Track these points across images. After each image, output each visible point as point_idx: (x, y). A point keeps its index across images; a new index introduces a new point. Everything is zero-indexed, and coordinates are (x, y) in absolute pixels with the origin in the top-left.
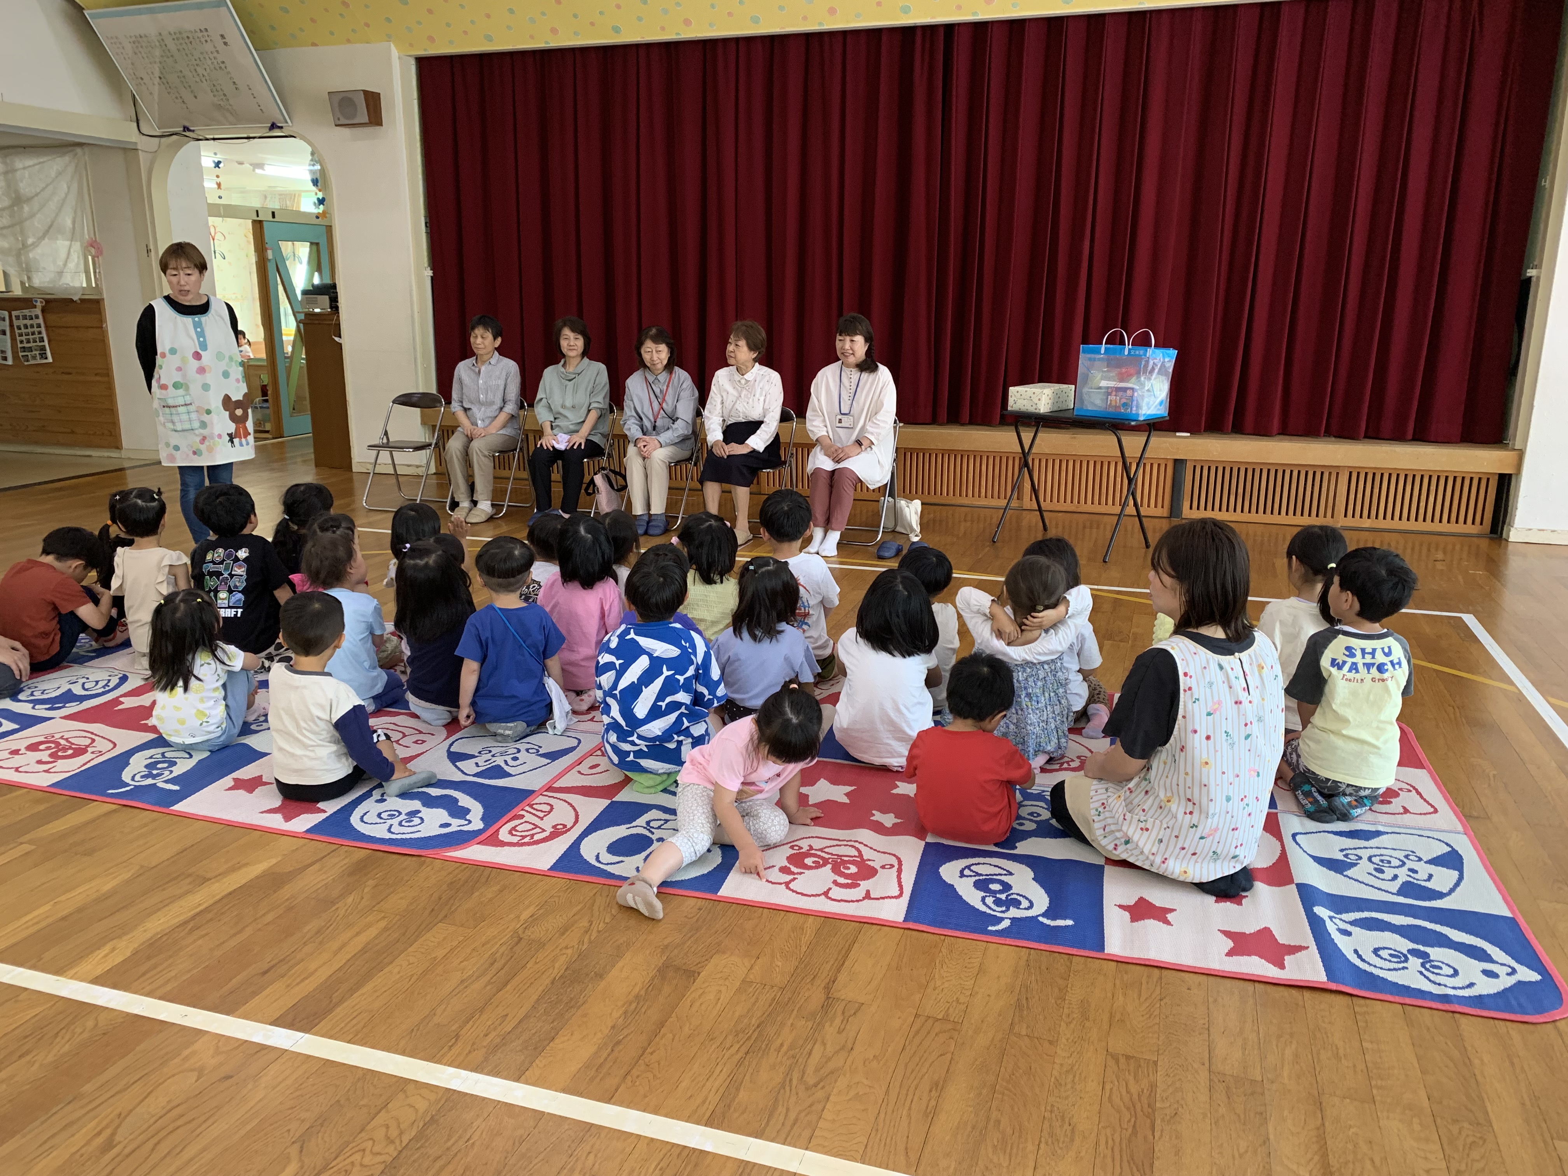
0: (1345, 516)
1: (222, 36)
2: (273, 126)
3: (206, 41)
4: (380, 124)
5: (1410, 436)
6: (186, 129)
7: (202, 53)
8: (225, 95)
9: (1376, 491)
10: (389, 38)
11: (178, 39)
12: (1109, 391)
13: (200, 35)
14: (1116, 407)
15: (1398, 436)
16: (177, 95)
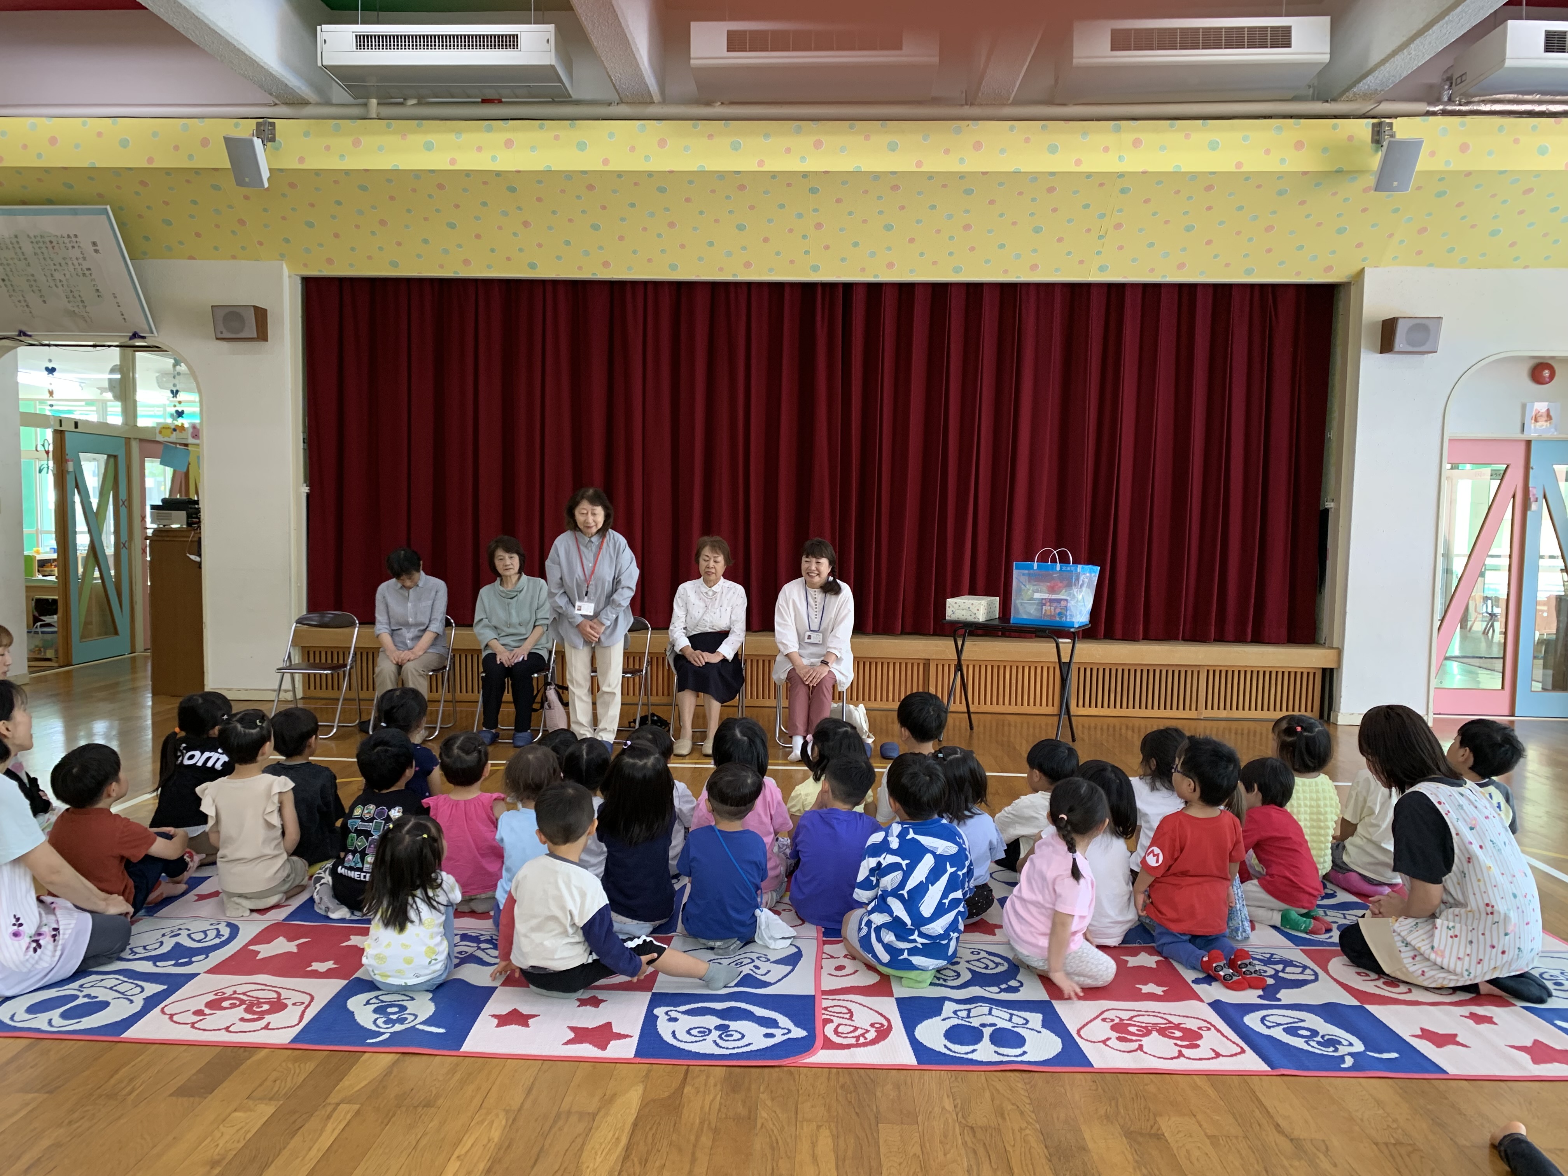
0: (1206, 708)
1: (94, 244)
2: (135, 336)
3: (73, 247)
4: (265, 339)
5: (1249, 639)
6: (22, 333)
7: (64, 259)
8: (82, 302)
9: (1229, 685)
10: (282, 256)
11: (37, 243)
12: (1042, 603)
13: (67, 240)
14: (1051, 615)
15: (1240, 639)
16: (21, 298)
